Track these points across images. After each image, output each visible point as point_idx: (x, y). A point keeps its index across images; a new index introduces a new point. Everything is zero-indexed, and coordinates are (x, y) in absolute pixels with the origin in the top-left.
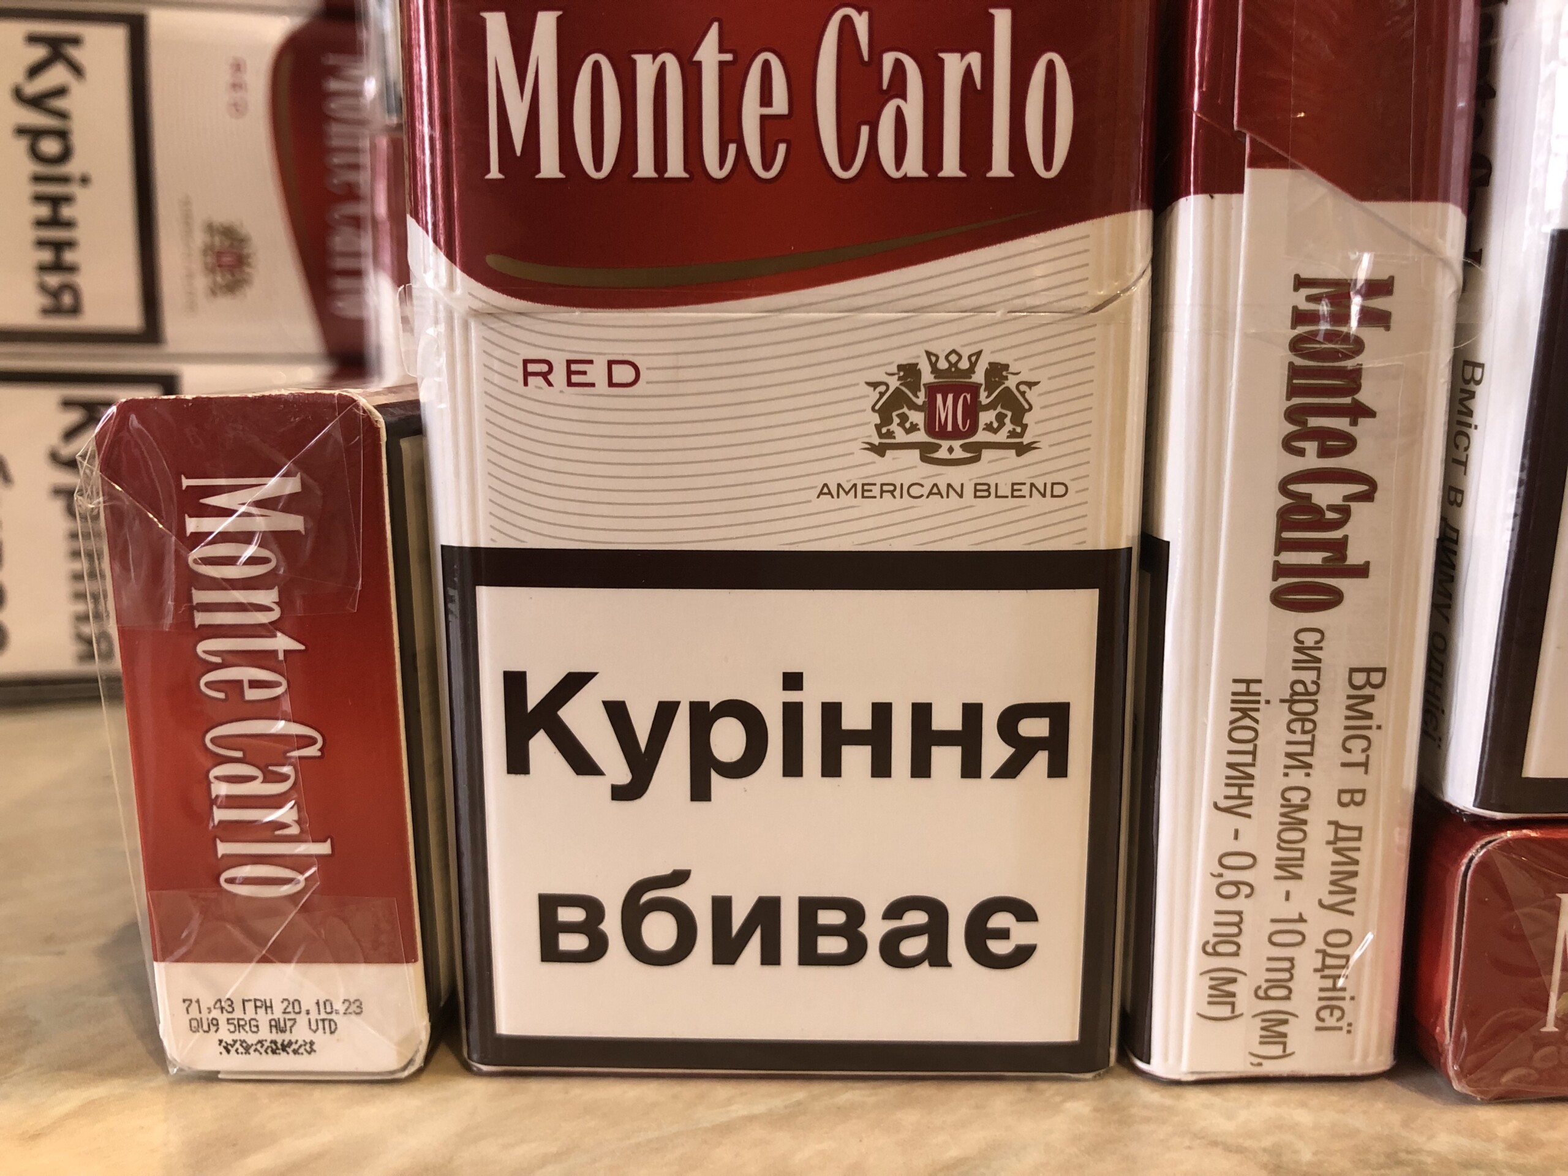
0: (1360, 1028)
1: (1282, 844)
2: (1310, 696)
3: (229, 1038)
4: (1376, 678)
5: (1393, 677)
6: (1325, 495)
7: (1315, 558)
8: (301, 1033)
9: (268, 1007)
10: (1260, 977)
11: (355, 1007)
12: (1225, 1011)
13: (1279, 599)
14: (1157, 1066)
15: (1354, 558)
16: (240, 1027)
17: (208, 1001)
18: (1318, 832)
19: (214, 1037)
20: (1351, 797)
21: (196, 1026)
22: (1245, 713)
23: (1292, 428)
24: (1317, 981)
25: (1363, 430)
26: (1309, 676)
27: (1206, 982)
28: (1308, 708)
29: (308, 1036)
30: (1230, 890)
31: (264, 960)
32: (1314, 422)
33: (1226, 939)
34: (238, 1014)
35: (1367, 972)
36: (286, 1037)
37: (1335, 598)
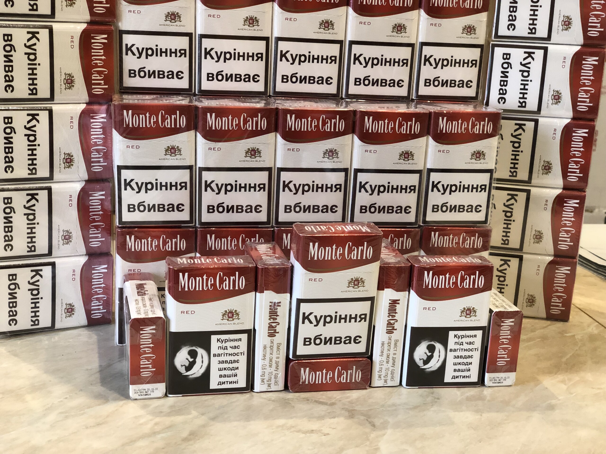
0: (279, 385)
1: (270, 363)
2: (272, 347)
3: (139, 394)
4: (280, 344)
5: (282, 344)
6: (274, 325)
7: (273, 331)
8: (149, 393)
9: (145, 390)
10: (267, 379)
11: (157, 389)
12: (263, 383)
13: (268, 336)
14: (255, 391)
15: (277, 331)
16: (141, 392)
17: (137, 389)
18: (274, 362)
19: (138, 394)
20: (278, 358)
21: (135, 393)
22: (265, 349)
23: (270, 318)
24: (274, 379)
25: (278, 317)
26: (272, 344)
27: (261, 380)
28: (272, 348)
29: (150, 393)
30: (263, 369)
31: (146, 384)
32: (272, 317)
33: (263, 375)
34: (141, 391)
35: (280, 378)
36: (147, 393)
37: (275, 336)
